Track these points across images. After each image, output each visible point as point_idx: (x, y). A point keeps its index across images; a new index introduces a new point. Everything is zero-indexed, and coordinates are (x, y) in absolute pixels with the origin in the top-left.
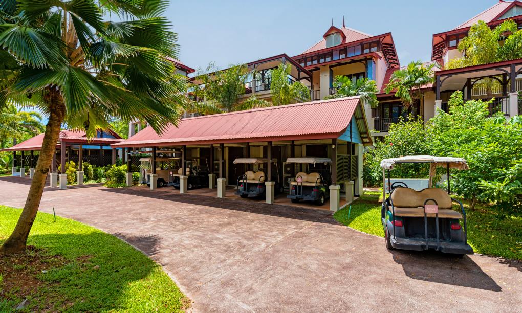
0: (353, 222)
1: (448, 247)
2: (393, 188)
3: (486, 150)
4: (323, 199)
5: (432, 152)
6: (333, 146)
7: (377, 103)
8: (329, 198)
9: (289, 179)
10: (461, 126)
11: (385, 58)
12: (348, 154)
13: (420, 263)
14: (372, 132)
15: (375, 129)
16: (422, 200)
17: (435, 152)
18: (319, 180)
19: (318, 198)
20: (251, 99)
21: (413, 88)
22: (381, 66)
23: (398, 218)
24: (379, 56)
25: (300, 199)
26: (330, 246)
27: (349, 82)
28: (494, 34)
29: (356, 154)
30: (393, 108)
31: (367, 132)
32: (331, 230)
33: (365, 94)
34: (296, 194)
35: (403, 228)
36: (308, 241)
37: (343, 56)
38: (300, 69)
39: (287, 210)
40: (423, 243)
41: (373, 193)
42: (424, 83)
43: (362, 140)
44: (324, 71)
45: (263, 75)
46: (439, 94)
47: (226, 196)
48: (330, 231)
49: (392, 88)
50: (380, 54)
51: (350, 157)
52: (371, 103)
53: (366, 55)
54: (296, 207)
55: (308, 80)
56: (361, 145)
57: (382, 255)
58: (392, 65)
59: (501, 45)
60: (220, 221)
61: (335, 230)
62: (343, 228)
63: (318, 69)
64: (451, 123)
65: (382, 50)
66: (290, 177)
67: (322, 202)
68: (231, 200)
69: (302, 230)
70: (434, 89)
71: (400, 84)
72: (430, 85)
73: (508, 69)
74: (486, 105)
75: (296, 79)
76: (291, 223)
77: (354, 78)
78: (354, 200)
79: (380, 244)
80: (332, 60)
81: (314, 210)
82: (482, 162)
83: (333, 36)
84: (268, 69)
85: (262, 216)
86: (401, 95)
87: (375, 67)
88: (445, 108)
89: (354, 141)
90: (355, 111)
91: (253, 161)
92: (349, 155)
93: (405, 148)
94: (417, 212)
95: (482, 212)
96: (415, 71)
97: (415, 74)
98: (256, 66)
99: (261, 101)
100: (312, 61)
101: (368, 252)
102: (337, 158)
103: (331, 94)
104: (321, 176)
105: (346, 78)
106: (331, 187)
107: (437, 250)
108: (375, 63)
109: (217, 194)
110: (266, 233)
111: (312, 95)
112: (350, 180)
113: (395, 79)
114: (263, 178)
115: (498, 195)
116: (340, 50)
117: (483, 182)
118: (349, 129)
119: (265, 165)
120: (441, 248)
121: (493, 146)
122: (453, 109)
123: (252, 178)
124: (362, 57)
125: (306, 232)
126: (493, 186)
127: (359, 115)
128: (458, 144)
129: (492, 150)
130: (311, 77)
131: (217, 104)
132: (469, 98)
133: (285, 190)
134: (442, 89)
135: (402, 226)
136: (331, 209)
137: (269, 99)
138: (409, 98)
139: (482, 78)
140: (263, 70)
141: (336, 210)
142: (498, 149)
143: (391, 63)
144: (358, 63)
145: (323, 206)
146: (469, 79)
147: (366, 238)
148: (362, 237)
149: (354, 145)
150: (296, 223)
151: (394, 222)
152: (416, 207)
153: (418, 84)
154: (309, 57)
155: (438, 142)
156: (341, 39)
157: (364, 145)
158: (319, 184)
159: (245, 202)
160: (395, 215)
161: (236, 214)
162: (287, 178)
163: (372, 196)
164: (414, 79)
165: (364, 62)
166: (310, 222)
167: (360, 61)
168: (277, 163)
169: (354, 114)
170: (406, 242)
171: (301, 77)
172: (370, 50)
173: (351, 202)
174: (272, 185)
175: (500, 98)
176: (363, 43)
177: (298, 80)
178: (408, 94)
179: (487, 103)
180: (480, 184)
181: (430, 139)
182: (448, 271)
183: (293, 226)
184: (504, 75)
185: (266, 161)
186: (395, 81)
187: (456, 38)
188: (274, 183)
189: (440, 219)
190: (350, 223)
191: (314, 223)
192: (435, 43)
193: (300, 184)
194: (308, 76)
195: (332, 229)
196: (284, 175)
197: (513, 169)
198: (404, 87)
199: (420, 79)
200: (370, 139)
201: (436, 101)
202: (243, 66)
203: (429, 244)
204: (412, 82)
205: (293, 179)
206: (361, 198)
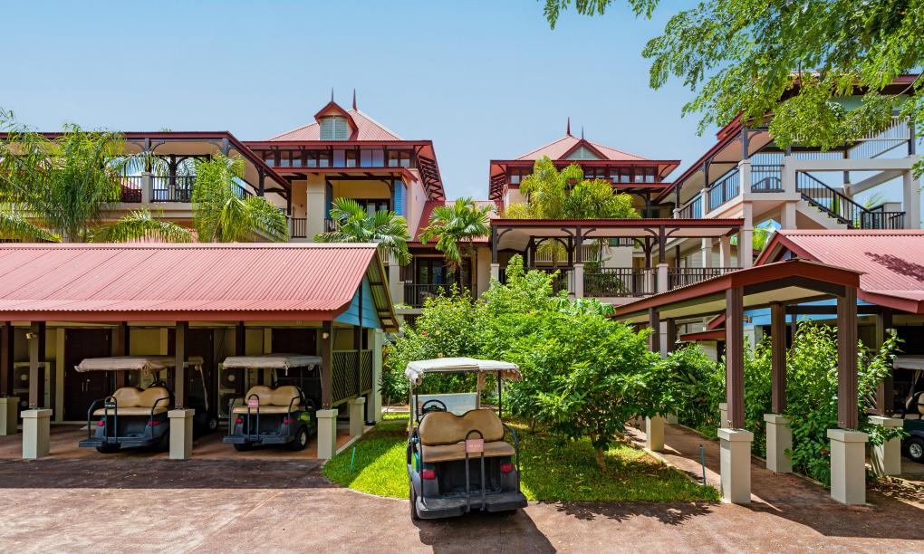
0: (358, 478)
1: (496, 502)
2: (424, 411)
3: (544, 348)
4: (304, 438)
5: (483, 348)
6: (325, 336)
7: (408, 257)
8: (316, 434)
9: (231, 400)
10: (520, 308)
11: (423, 181)
12: (355, 348)
13: (459, 536)
14: (399, 307)
15: (405, 301)
16: (463, 431)
17: (486, 347)
18: (296, 401)
19: (292, 438)
20: (138, 217)
21: (462, 240)
22: (416, 193)
23: (429, 465)
24: (413, 176)
25: (254, 442)
26: (308, 537)
27: (361, 214)
28: (561, 179)
29: (369, 348)
30: (434, 269)
31: (389, 309)
32: (316, 501)
33: (388, 238)
34: (245, 431)
35: (436, 481)
36: (263, 534)
37: (351, 163)
38: (264, 171)
39: (221, 469)
40: (463, 502)
41: (399, 416)
42: (477, 234)
43: (381, 322)
44: (315, 184)
45: (173, 167)
46: (496, 254)
47: (51, 451)
48: (313, 505)
49: (432, 235)
50: (415, 173)
51: (358, 354)
52: (399, 256)
53: (391, 170)
54: (244, 460)
55: (283, 196)
56: (378, 330)
57: (402, 534)
58: (435, 195)
59: (568, 195)
60: (22, 526)
61: (322, 500)
62: (339, 493)
63: (303, 177)
64: (508, 303)
65: (418, 167)
66: (234, 396)
67: (303, 443)
68: (66, 461)
69: (253, 512)
70: (489, 245)
71: (444, 231)
72: (485, 239)
73: (574, 231)
74: (549, 280)
75: (255, 189)
76: (228, 499)
77: (372, 207)
78: (365, 431)
79: (401, 514)
80: (331, 167)
81: (284, 463)
82: (540, 365)
83: (334, 120)
84: (186, 157)
85: (154, 494)
86: (446, 248)
87: (406, 195)
88: (503, 279)
89: (365, 324)
90: (368, 269)
91: (136, 364)
92: (356, 351)
93: (446, 341)
94: (456, 452)
95: (543, 436)
96: (465, 213)
97: (464, 218)
98: (153, 144)
99: (166, 225)
100: (291, 159)
101: (379, 534)
102: (332, 357)
103: (330, 230)
104: (300, 393)
105: (356, 205)
106: (319, 414)
107: (482, 509)
108: (406, 187)
109: (20, 451)
110: (162, 534)
111: (288, 228)
112: (359, 396)
113: (436, 221)
114: (162, 403)
115: (556, 413)
116: (346, 151)
117: (542, 396)
118: (356, 302)
119: (172, 371)
120: (487, 505)
121: (552, 342)
122: (511, 279)
123: (133, 404)
124: (385, 173)
125: (261, 513)
126: (551, 402)
127: (375, 278)
128: (516, 336)
129: (551, 348)
130: (288, 190)
131: (31, 216)
132: (533, 267)
133: (221, 423)
134: (500, 246)
135: (434, 479)
136: (320, 456)
137: (186, 223)
138: (457, 255)
139: (546, 238)
140: (173, 157)
141: (328, 457)
142: (557, 348)
143: (432, 191)
144: (379, 181)
145: (302, 452)
146: (532, 238)
147: (379, 506)
148: (373, 505)
149: (365, 330)
150: (241, 497)
151: (422, 472)
152: (455, 443)
153: (469, 235)
154: (286, 150)
155: (490, 333)
156: (349, 132)
157: (384, 331)
158: (297, 409)
159: (112, 461)
160: (424, 461)
161: (79, 498)
162: (227, 397)
163: (398, 421)
164: (463, 225)
165: (389, 182)
166: (271, 491)
167: (382, 178)
168: (203, 366)
169: (367, 273)
170: (441, 504)
171: (265, 188)
172: (399, 162)
173: (358, 437)
174: (186, 418)
175: (566, 270)
176: (388, 148)
177: (261, 191)
178: (455, 248)
179: (552, 276)
180: (536, 399)
181: (481, 327)
182: (495, 540)
183: (232, 506)
184: (570, 238)
185: (172, 365)
186: (437, 223)
187: (518, 172)
188: (192, 412)
189: (488, 460)
190: (352, 479)
191: (281, 492)
192: (494, 174)
193: (254, 411)
194: (283, 188)
195: (317, 498)
196: (222, 392)
197: (571, 376)
198: (450, 236)
199: (471, 227)
200: (394, 321)
201: (492, 265)
202: (112, 137)
203: (471, 502)
204: (460, 229)
205: (238, 401)
206: (377, 427)
